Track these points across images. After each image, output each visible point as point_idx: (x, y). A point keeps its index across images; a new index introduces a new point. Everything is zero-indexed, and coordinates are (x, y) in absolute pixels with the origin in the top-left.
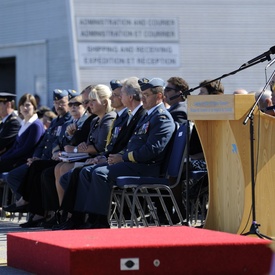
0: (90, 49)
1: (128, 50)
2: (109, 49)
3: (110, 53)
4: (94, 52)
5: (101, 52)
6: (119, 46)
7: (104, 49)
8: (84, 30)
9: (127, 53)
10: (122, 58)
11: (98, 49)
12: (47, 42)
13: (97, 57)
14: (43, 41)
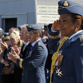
0: (42, 17)
1: (55, 17)
2: (48, 17)
3: (48, 18)
4: (43, 18)
5: (45, 18)
6: (52, 16)
7: (46, 17)
8: (40, 10)
9: (54, 18)
10: (52, 20)
11: (44, 17)
12: (27, 13)
13: (44, 19)
14: (26, 13)
